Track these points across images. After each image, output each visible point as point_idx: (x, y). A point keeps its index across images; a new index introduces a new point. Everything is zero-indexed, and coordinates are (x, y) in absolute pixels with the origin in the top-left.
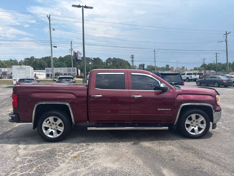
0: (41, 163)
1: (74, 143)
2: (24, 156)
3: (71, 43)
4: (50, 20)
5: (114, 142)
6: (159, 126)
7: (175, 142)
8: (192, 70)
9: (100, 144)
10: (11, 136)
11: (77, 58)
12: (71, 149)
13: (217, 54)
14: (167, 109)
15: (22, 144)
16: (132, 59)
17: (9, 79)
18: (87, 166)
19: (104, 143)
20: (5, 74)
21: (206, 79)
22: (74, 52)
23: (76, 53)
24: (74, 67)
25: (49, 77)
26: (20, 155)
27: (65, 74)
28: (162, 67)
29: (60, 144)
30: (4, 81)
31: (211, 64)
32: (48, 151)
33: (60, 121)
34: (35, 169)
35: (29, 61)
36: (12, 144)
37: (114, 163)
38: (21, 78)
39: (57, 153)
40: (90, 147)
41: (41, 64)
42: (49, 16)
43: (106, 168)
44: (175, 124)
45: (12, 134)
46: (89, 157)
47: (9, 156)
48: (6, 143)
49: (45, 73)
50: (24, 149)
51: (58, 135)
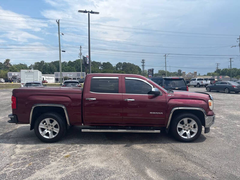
0: (34, 161)
1: (69, 144)
2: (19, 154)
3: (81, 47)
4: (59, 25)
5: (106, 144)
6: (151, 130)
7: (166, 145)
8: (205, 75)
9: (93, 146)
10: (11, 137)
11: (86, 63)
12: (64, 149)
13: (231, 59)
14: (159, 113)
15: (20, 144)
16: (142, 64)
17: (18, 83)
18: (76, 165)
19: (97, 145)
20: (15, 78)
21: (217, 85)
22: (83, 56)
23: (85, 57)
24: (83, 71)
25: (58, 82)
26: (16, 154)
27: (74, 79)
28: (174, 73)
29: (55, 144)
30: (13, 85)
31: (226, 70)
32: (42, 151)
33: (55, 123)
34: (27, 166)
35: (39, 66)
36: (10, 143)
37: (102, 162)
38: (28, 82)
39: (50, 153)
40: (83, 148)
41: (51, 68)
42: (59, 21)
43: (93, 167)
44: (167, 128)
45: (12, 134)
46: (80, 157)
47: (5, 154)
48: (5, 143)
49: (54, 78)
50: (21, 148)
51: (53, 136)
